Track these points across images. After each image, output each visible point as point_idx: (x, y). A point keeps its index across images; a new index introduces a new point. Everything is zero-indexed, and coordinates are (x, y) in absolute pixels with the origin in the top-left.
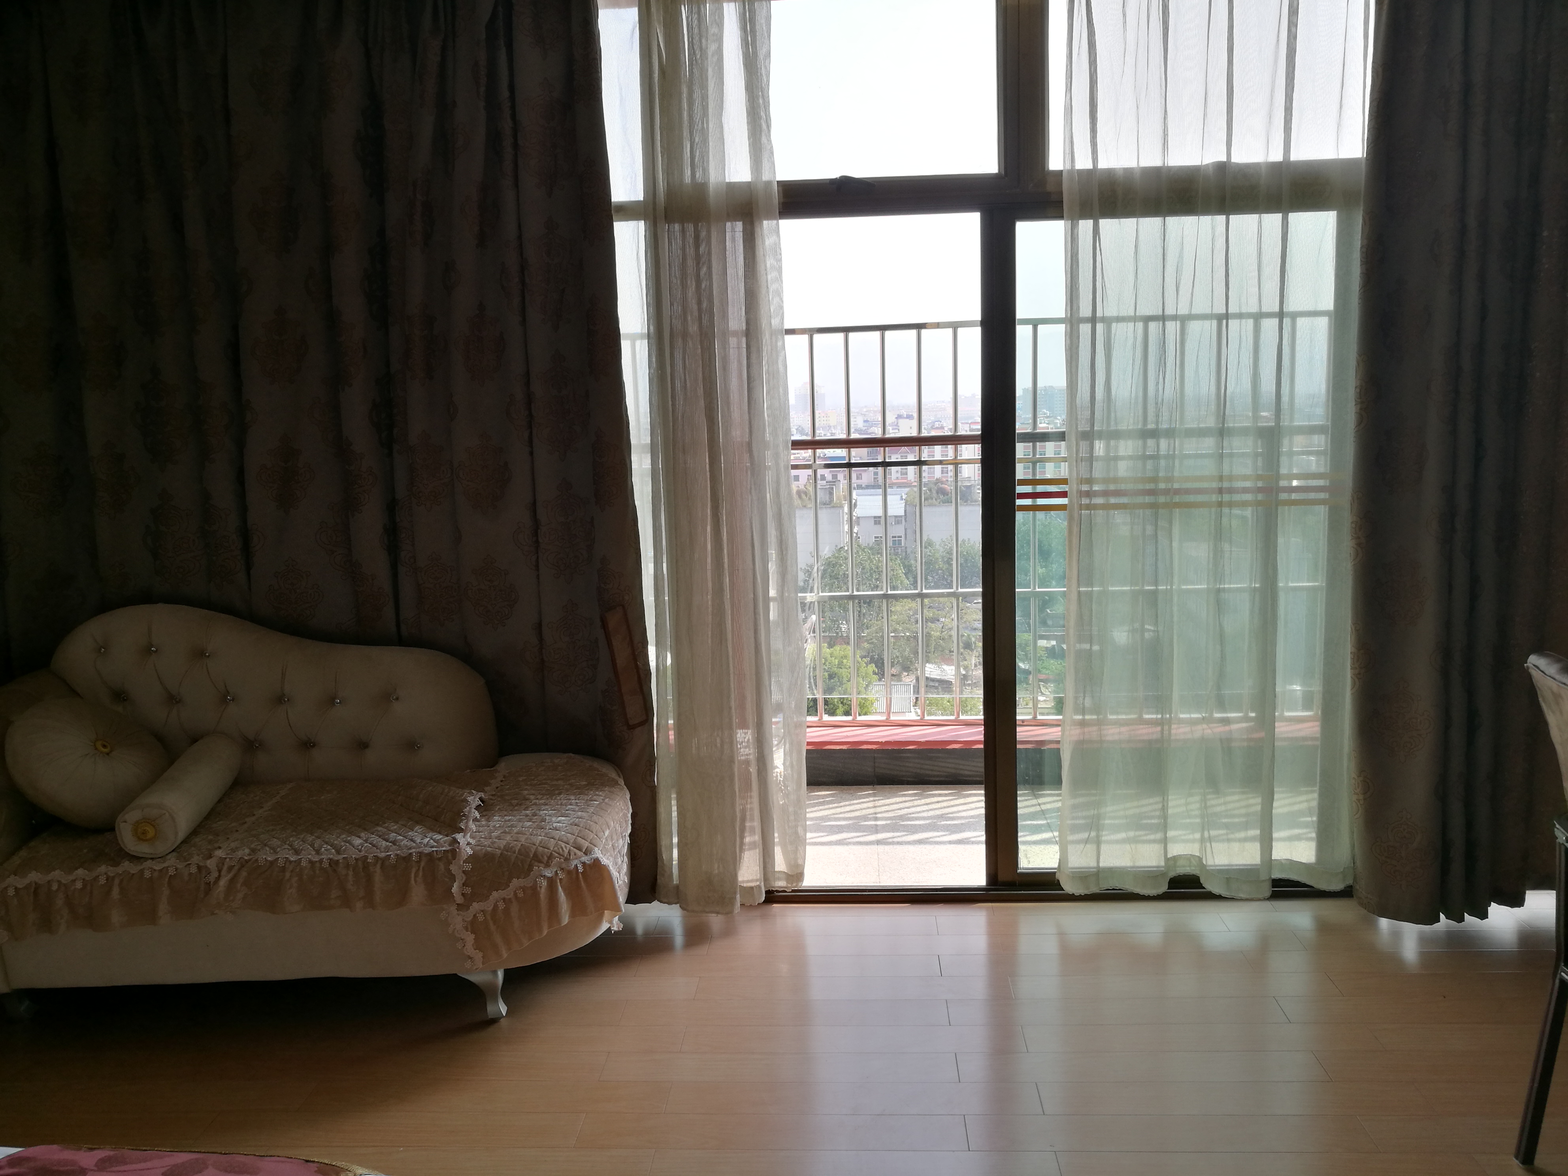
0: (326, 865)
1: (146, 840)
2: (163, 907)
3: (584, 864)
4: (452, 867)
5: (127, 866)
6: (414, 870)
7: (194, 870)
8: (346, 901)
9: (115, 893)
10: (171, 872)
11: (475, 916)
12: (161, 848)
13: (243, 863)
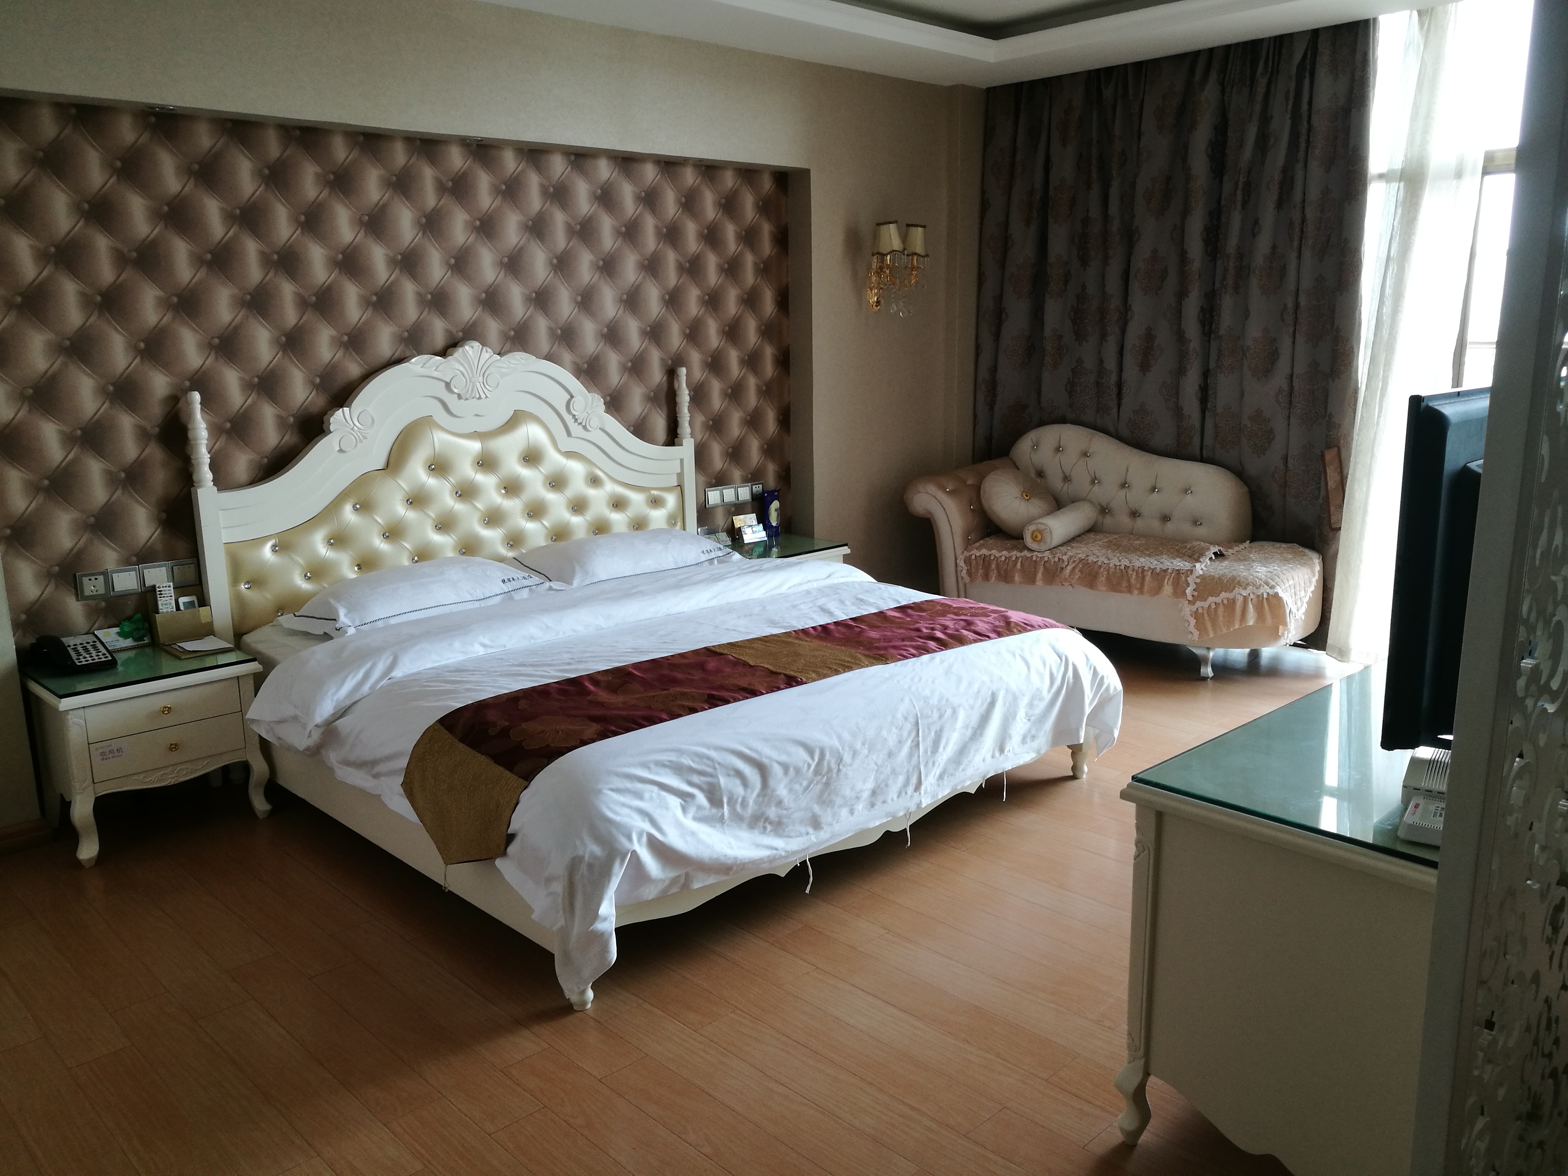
0: (1122, 567)
1: (1036, 541)
2: (1039, 576)
3: (1268, 594)
4: (1188, 579)
5: (1026, 553)
6: (1168, 577)
7: (1057, 559)
8: (1129, 590)
9: (1019, 565)
10: (1046, 559)
11: (1197, 609)
12: (1043, 548)
13: (1081, 560)
